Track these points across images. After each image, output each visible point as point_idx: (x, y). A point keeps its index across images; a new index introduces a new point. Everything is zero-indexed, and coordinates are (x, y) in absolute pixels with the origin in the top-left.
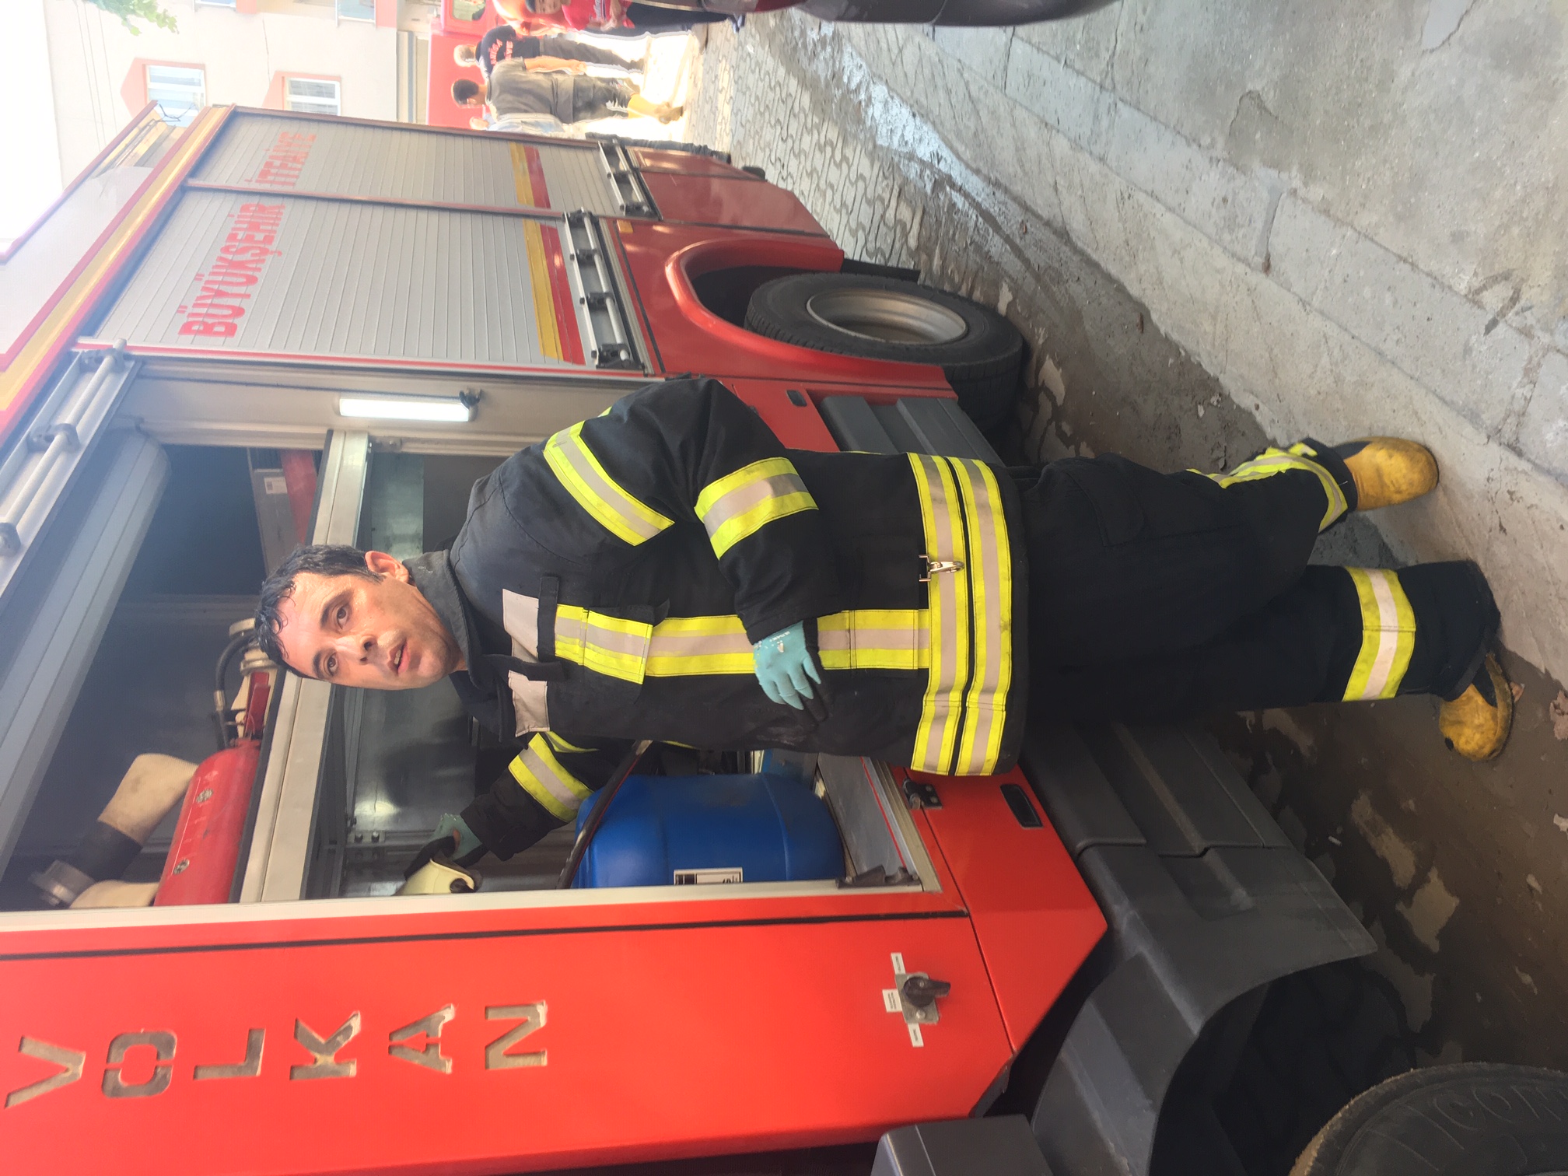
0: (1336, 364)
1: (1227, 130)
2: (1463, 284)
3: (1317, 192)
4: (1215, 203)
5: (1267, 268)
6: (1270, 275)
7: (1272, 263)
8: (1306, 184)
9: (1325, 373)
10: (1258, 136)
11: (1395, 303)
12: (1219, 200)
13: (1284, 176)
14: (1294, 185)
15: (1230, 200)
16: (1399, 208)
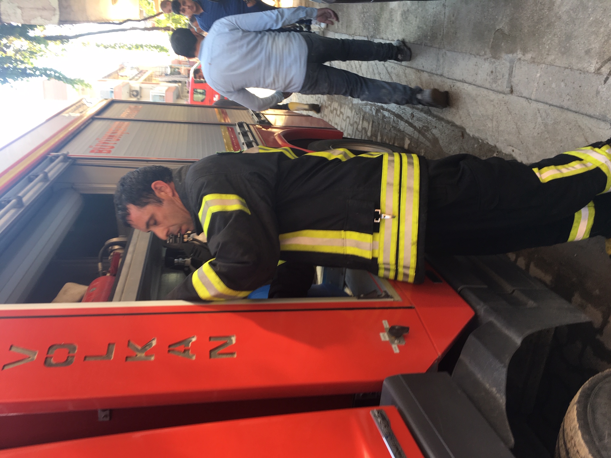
0: (544, 119)
1: (490, 46)
2: (592, 69)
3: (529, 56)
4: (488, 75)
5: (512, 92)
6: (514, 94)
7: (513, 89)
8: (524, 55)
9: (540, 125)
10: (503, 44)
11: (566, 86)
12: (490, 73)
13: (515, 55)
14: (519, 57)
15: (494, 72)
16: (563, 50)
